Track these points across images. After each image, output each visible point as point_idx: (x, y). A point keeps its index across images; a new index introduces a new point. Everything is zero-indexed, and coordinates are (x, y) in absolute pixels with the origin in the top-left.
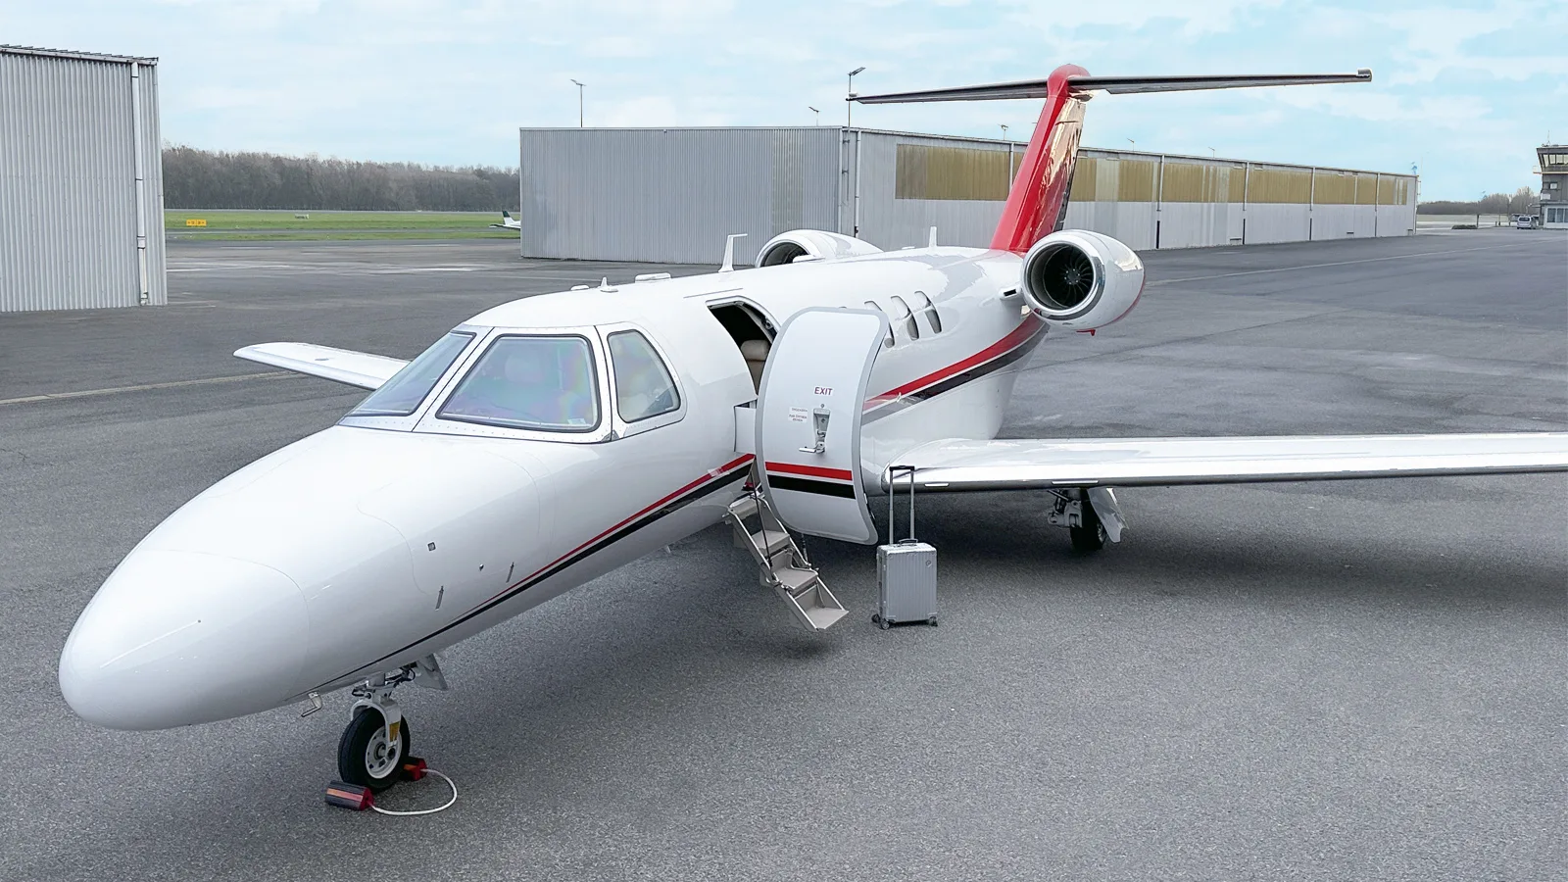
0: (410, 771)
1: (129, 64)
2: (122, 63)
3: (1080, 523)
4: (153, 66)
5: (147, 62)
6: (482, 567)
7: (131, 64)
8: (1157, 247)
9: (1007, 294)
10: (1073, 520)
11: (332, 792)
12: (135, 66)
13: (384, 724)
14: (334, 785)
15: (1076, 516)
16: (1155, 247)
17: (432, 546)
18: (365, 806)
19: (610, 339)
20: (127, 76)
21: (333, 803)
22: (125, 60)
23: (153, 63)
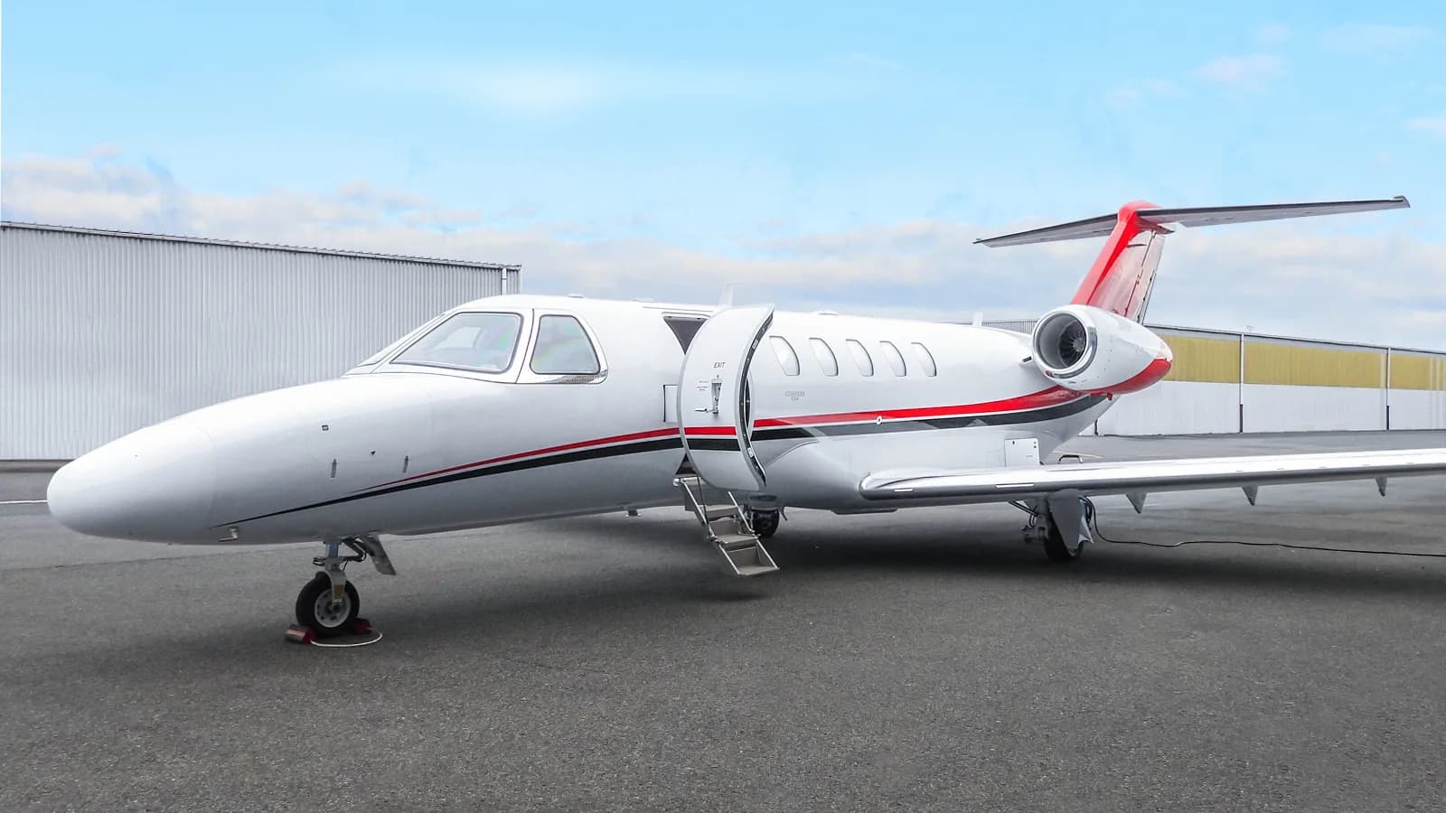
0: (357, 627)
1: (500, 270)
2: (495, 269)
3: (1046, 534)
4: (517, 271)
5: (514, 268)
6: (373, 453)
7: (501, 269)
8: (1388, 428)
9: (1025, 360)
10: (1041, 533)
11: (291, 632)
12: (504, 271)
13: (330, 587)
14: (292, 627)
15: (1043, 529)
16: (1385, 429)
17: (325, 428)
18: (306, 641)
19: (543, 319)
20: (498, 279)
21: (291, 640)
22: (497, 267)
23: (517, 268)
